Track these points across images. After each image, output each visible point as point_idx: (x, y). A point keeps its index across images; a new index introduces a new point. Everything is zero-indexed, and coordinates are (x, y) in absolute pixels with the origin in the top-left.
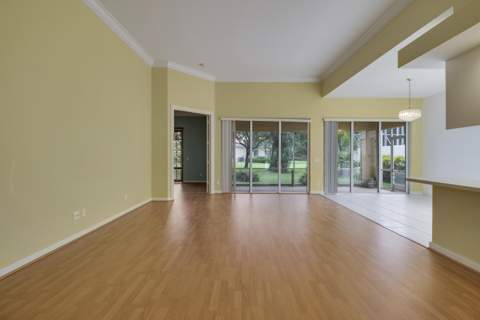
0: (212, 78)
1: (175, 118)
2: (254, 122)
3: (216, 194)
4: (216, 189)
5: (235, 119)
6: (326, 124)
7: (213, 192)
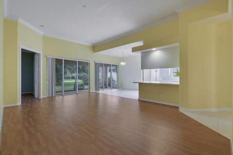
0: (42, 33)
1: (22, 53)
2: (65, 60)
3: (43, 98)
4: (43, 96)
5: (55, 58)
6: (96, 64)
7: (42, 97)
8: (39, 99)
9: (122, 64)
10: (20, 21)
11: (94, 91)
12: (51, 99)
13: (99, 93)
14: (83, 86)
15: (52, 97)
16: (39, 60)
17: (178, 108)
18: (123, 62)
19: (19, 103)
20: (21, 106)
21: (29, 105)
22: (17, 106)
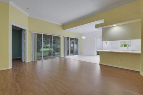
0: (27, 15)
2: (43, 35)
5: (37, 33)
6: (64, 38)
7: (27, 61)
8: (25, 63)
9: (83, 37)
10: (11, 3)
11: (63, 57)
12: (34, 63)
13: (66, 58)
14: (55, 53)
15: (35, 61)
16: (25, 34)
17: (139, 72)
18: (84, 36)
19: (10, 67)
20: (11, 70)
21: (17, 68)
22: (9, 69)
